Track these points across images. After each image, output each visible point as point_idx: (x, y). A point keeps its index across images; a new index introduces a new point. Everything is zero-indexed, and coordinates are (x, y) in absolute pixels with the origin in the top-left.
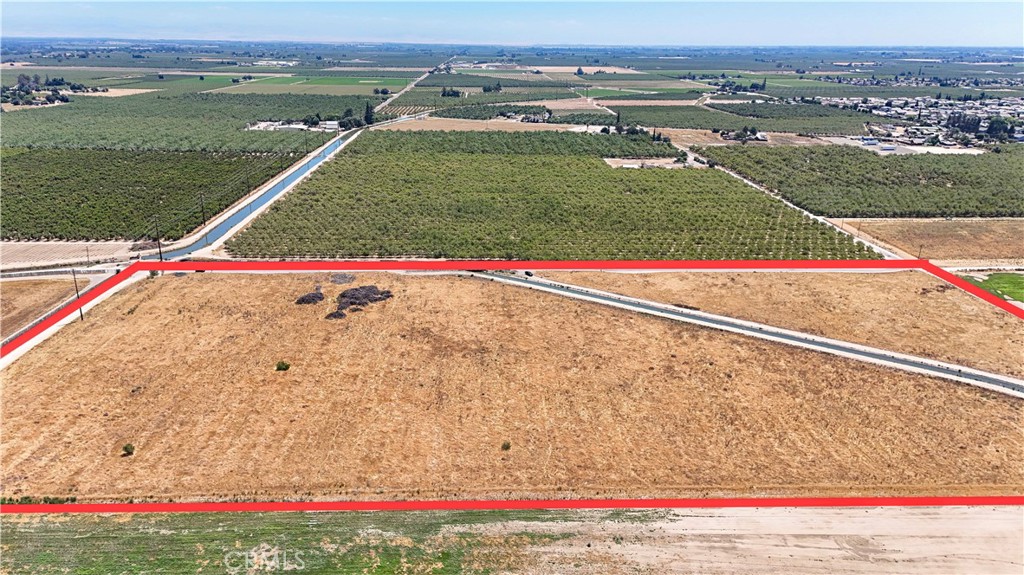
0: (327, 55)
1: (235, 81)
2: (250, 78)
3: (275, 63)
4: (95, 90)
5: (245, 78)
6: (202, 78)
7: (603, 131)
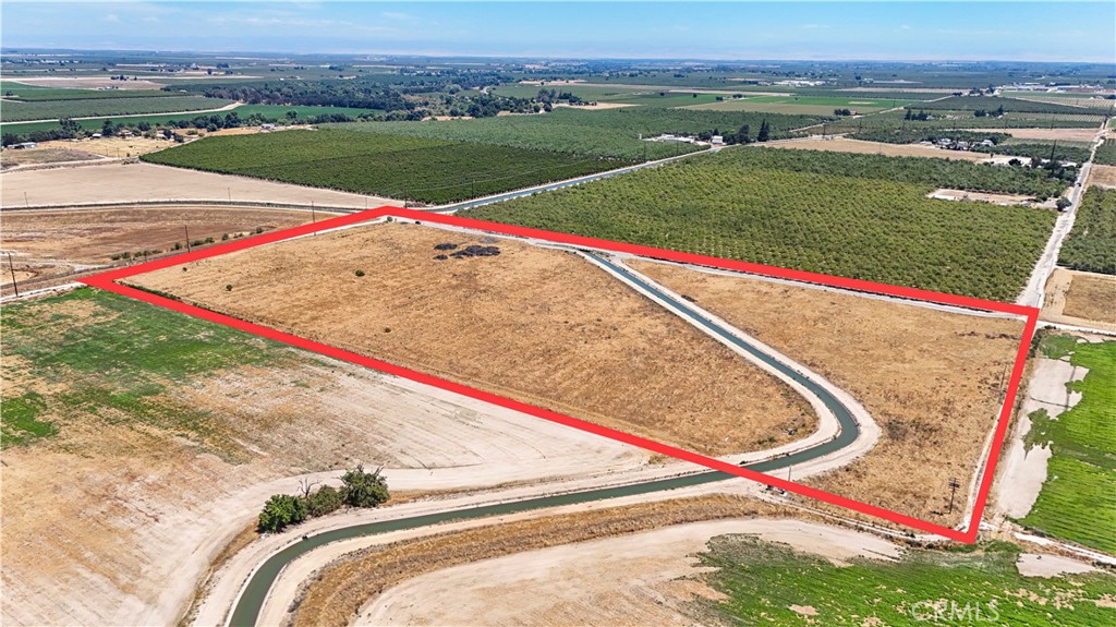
0: (868, 75)
1: (719, 99)
2: (740, 96)
3: (797, 82)
4: (587, 104)
5: (735, 96)
6: (695, 95)
7: (1011, 163)
